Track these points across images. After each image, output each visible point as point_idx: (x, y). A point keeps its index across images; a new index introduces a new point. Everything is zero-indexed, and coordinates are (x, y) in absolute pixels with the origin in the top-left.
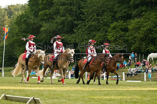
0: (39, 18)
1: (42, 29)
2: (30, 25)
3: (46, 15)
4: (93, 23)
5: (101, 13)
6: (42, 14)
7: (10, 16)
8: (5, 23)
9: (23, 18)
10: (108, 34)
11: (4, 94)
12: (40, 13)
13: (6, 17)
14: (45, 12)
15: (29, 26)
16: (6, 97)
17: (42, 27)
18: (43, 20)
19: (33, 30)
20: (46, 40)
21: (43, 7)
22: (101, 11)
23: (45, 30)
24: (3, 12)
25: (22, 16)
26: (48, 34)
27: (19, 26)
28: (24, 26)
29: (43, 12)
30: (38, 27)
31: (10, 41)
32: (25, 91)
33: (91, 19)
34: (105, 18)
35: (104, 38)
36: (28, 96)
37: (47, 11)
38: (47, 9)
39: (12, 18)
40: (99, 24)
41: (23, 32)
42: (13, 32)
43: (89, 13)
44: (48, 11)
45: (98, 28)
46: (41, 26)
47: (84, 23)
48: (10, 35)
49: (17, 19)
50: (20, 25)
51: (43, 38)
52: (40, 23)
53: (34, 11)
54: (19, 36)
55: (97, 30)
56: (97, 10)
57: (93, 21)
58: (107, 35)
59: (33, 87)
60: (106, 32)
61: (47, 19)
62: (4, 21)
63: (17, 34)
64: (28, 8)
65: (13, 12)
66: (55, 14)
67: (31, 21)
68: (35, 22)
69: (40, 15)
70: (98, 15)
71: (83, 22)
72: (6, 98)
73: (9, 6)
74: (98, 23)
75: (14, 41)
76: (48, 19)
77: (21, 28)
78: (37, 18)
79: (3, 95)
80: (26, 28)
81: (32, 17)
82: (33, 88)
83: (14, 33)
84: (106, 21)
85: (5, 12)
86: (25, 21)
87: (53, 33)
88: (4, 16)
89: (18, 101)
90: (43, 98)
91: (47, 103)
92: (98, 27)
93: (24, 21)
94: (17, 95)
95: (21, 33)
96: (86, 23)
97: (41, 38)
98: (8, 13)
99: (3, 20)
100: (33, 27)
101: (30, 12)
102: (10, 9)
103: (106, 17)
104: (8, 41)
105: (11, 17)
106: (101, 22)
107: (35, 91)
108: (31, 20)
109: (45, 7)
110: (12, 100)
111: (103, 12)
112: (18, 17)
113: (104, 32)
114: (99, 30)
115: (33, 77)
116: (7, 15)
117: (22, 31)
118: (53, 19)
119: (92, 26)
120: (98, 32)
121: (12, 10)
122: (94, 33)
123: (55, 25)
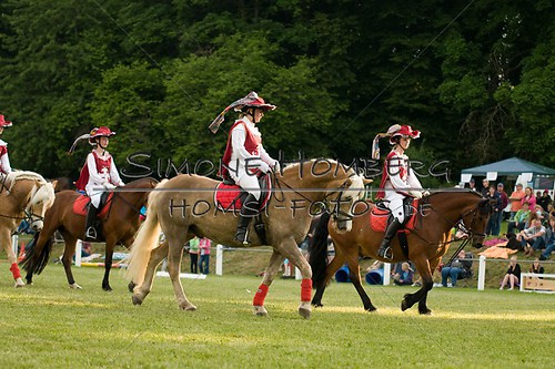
4: (43, 66)
5: (73, 31)
10: (93, 104)
22: (71, 26)
33: (37, 51)
34: (86, 51)
35: (79, 120)
40: (65, 69)
43: (30, 30)
45: (61, 83)
47: (13, 64)
55: (55, 90)
56: (57, 22)
57: (44, 57)
58: (89, 108)
60: (88, 97)
70: (61, 38)
71: (8, 60)
74: (62, 64)
84: (87, 59)
92: (59, 79)
96: (20, 65)
103: (90, 48)
106: (71, 62)
111: (81, 27)
113: (80, 99)
114: (62, 91)
119: (40, 75)
120: (59, 96)
122: (45, 100)
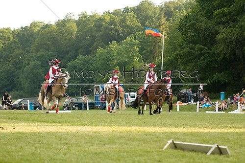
0: (213, 21)
1: (219, 37)
2: (200, 31)
3: (225, 15)
6: (219, 14)
7: (168, 18)
8: (161, 29)
9: (190, 21)
11: (171, 140)
12: (215, 12)
13: (163, 20)
14: (223, 11)
15: (199, 33)
16: (175, 144)
17: (219, 33)
18: (219, 23)
19: (205, 39)
20: (225, 55)
21: (219, 4)
23: (223, 39)
24: (157, 12)
25: (187, 18)
26: (228, 46)
27: (183, 33)
28: (191, 33)
29: (219, 10)
30: (212, 35)
31: (170, 56)
32: (201, 135)
36: (208, 143)
37: (226, 10)
38: (225, 6)
39: (172, 22)
41: (190, 42)
42: (174, 43)
44: (228, 9)
46: (217, 33)
48: (169, 47)
49: (179, 22)
50: (185, 31)
51: (221, 51)
52: (216, 28)
53: (205, 11)
54: (183, 48)
59: (212, 128)
61: (226, 22)
62: (160, 26)
63: (180, 46)
64: (197, 5)
65: (172, 12)
66: (238, 14)
67: (202, 26)
68: (208, 26)
69: (215, 16)
72: (175, 146)
73: (166, 4)
75: (176, 57)
76: (228, 22)
77: (187, 37)
78: (211, 20)
79: (170, 142)
80: (195, 36)
81: (204, 18)
82: (212, 130)
83: (176, 44)
85: (160, 13)
86: (193, 25)
87: (236, 42)
88: (159, 18)
89: (193, 151)
90: (230, 145)
91: (238, 153)
93: (191, 25)
94: (190, 142)
95: (187, 44)
97: (217, 51)
98: (165, 14)
99: (157, 24)
100: (205, 34)
101: (200, 11)
102: (168, 7)
104: (167, 56)
105: (170, 20)
107: (215, 135)
108: (202, 23)
109: (222, 3)
110: (183, 150)
112: (181, 19)
115: (207, 112)
116: (164, 17)
117: (187, 40)
118: (235, 21)
121: (172, 9)
123: (238, 30)
